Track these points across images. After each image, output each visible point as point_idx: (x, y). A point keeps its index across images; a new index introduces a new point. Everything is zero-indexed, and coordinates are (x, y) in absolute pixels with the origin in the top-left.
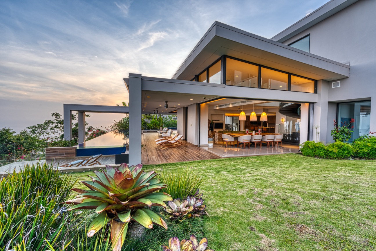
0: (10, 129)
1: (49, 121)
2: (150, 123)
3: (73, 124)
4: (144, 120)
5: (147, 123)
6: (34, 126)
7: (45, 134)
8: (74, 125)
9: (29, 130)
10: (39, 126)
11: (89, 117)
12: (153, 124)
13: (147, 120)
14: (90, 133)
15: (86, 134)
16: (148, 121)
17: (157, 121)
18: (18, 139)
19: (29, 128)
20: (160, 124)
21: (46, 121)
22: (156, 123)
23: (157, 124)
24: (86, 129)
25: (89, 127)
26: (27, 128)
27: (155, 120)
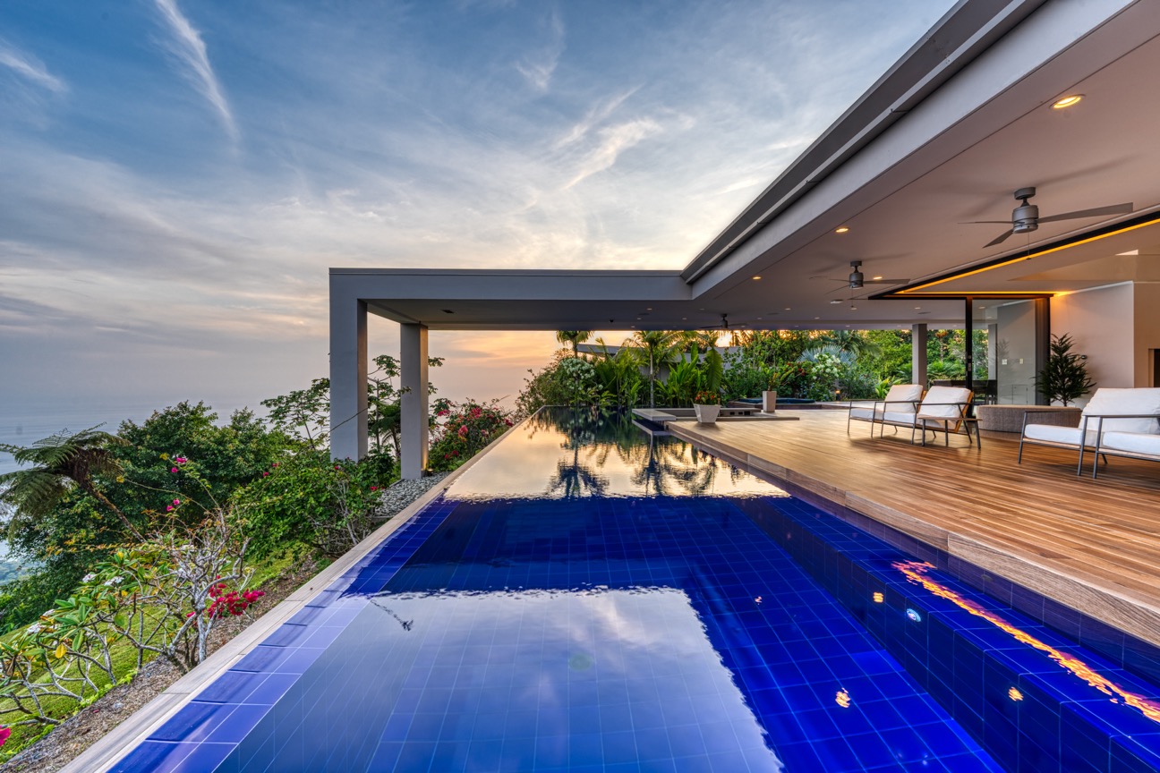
0: (203, 406)
1: (324, 379)
3: (391, 391)
6: (281, 398)
7: (311, 424)
8: (394, 395)
9: (264, 412)
10: (295, 396)
11: (440, 364)
12: (684, 386)
14: (442, 420)
15: (431, 423)
18: (221, 442)
19: (267, 403)
20: (710, 381)
21: (315, 381)
22: (695, 380)
24: (430, 409)
25: (438, 400)
26: (262, 403)
27: (692, 368)
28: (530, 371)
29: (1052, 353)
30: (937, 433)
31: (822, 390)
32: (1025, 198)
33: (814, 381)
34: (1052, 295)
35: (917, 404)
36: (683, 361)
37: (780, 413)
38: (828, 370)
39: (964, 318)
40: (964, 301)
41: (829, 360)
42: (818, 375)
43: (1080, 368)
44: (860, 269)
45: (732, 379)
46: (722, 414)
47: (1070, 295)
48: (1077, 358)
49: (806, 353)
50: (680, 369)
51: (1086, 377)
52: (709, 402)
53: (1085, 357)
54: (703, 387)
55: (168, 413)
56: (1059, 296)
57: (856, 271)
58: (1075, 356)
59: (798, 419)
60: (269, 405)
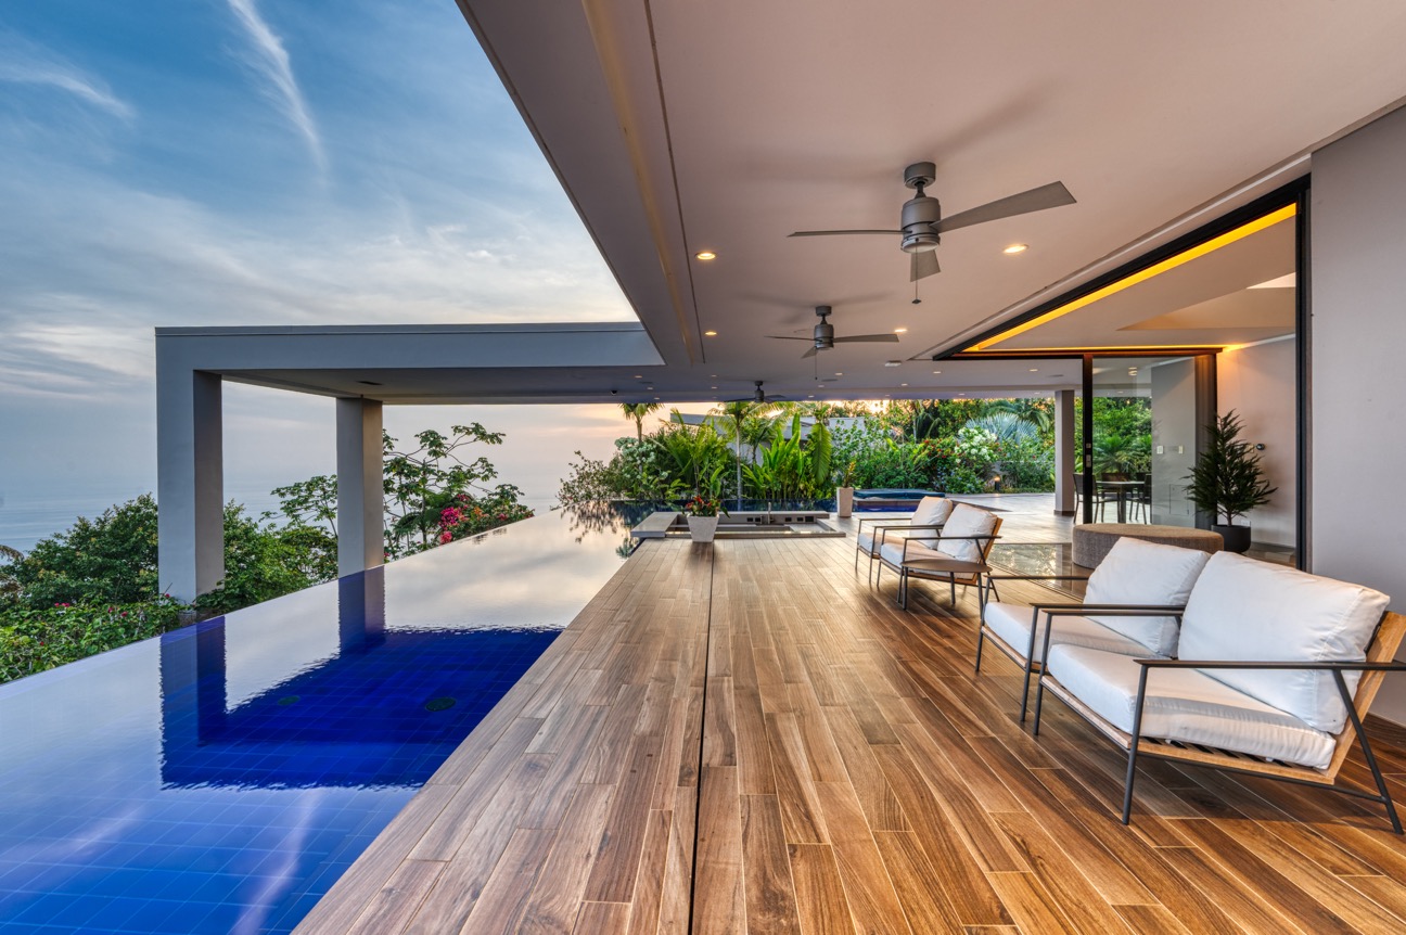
2: (760, 463)
4: (729, 446)
5: (745, 462)
6: (298, 486)
10: (317, 482)
11: (500, 441)
12: (780, 472)
13: (746, 446)
16: (751, 456)
17: (802, 454)
19: (280, 492)
20: (816, 466)
22: (795, 465)
23: (800, 471)
25: (499, 486)
26: (273, 493)
27: (791, 448)
28: (579, 453)
32: (920, 184)
33: (955, 465)
34: (1220, 350)
40: (1080, 361)
42: (962, 458)
43: (1250, 465)
44: (829, 320)
47: (1242, 350)
48: (1249, 447)
50: (773, 449)
51: (1259, 478)
53: (1262, 447)
54: (807, 474)
55: (129, 508)
56: (1230, 350)
57: (824, 322)
58: (1245, 446)
60: (283, 495)
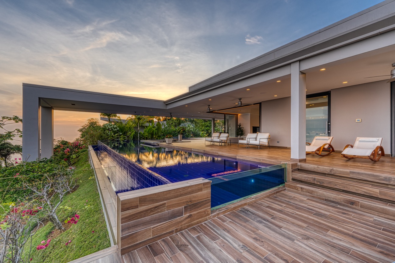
17: (154, 129)
20: (158, 132)
27: (152, 128)
29: (238, 126)
30: (222, 143)
31: (189, 134)
32: (240, 100)
33: (187, 132)
35: (219, 137)
36: (149, 125)
37: (183, 141)
38: (190, 129)
39: (224, 118)
40: (224, 114)
41: (190, 126)
42: (187, 130)
43: (242, 130)
45: (164, 131)
46: (173, 141)
47: (241, 115)
49: (182, 124)
50: (148, 128)
52: (170, 138)
54: (156, 134)
56: (239, 114)
58: (242, 127)
59: (191, 142)
